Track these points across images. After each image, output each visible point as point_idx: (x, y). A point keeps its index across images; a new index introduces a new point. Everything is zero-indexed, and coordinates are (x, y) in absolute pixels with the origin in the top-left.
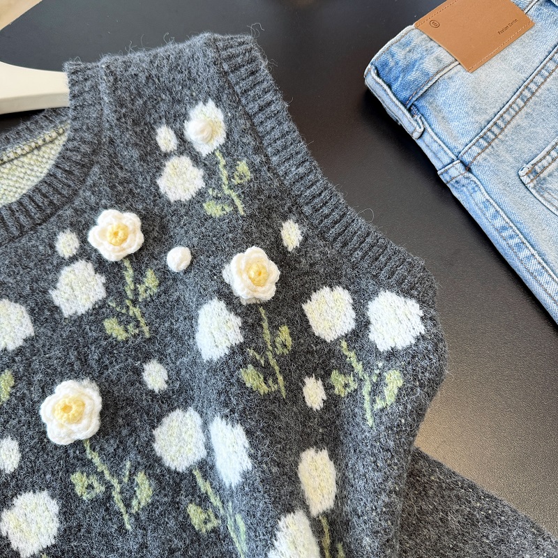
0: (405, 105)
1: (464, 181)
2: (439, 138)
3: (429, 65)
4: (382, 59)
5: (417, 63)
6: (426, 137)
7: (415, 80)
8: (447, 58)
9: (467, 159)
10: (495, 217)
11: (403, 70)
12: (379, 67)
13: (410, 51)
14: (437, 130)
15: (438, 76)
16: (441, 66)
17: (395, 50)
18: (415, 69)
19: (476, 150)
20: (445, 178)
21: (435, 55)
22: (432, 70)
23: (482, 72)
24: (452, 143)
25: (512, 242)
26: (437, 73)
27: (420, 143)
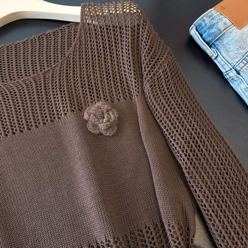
1: (236, 79)
2: (225, 59)
3: (221, 26)
4: (199, 23)
5: (215, 25)
6: (218, 58)
7: (215, 32)
8: (229, 23)
9: (238, 68)
11: (209, 28)
12: (197, 26)
13: (212, 19)
14: (224, 55)
15: (225, 31)
16: (226, 26)
17: (205, 18)
18: (214, 28)
19: (242, 64)
20: (227, 77)
21: (223, 21)
22: (222, 28)
23: (245, 29)
24: (231, 62)
26: (225, 30)
27: (215, 61)
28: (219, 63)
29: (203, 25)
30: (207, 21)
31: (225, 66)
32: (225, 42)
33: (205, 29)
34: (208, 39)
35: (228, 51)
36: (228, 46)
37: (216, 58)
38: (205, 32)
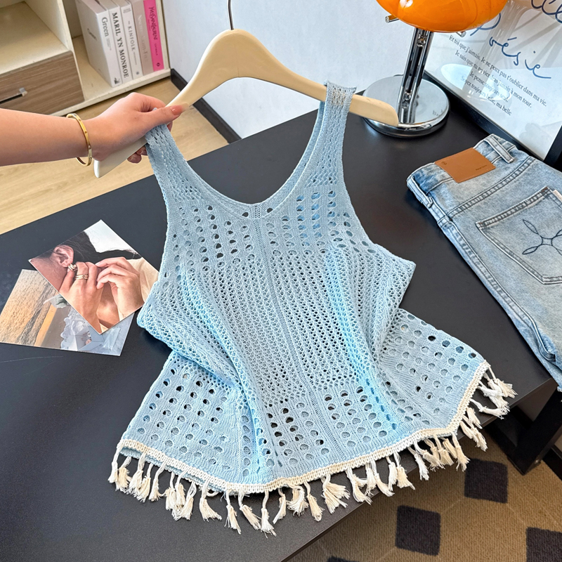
0: (425, 193)
1: (449, 225)
2: (440, 207)
3: (438, 177)
4: (417, 173)
5: (433, 177)
6: (433, 206)
7: (431, 183)
8: (448, 176)
9: (451, 215)
10: (460, 240)
11: (426, 179)
12: (415, 176)
13: (430, 172)
14: (439, 203)
16: (444, 178)
17: (423, 170)
18: (431, 179)
19: (455, 212)
20: (440, 225)
21: (442, 174)
22: (439, 179)
23: (464, 184)
24: (445, 210)
25: (467, 251)
26: (442, 181)
27: (430, 210)
28: (434, 211)
29: (421, 175)
30: (425, 172)
31: (439, 214)
32: (442, 191)
33: (422, 179)
34: (425, 188)
35: (443, 200)
36: (444, 195)
37: (431, 207)
38: (422, 182)
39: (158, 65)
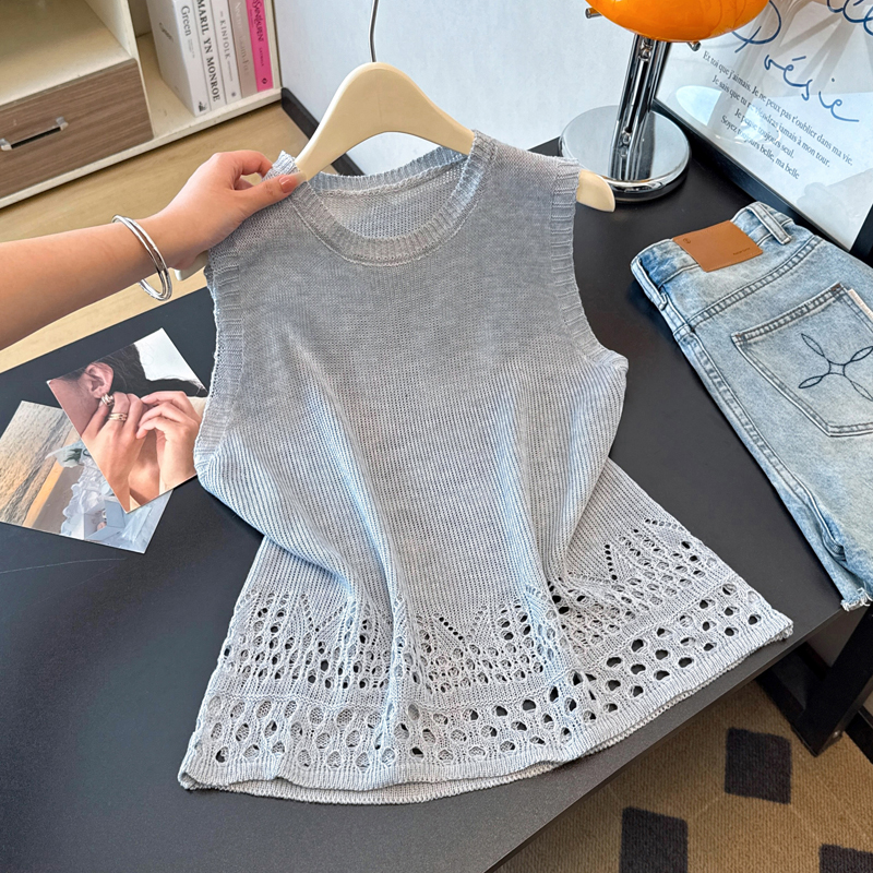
28: (668, 315)
29: (652, 258)
30: (658, 252)
31: (676, 320)
32: (682, 283)
33: (653, 264)
34: (656, 279)
35: (682, 297)
36: (684, 290)
37: (664, 309)
38: (653, 268)
39: (264, 82)
